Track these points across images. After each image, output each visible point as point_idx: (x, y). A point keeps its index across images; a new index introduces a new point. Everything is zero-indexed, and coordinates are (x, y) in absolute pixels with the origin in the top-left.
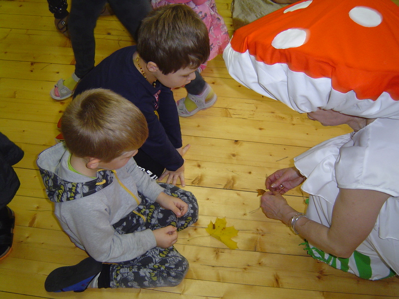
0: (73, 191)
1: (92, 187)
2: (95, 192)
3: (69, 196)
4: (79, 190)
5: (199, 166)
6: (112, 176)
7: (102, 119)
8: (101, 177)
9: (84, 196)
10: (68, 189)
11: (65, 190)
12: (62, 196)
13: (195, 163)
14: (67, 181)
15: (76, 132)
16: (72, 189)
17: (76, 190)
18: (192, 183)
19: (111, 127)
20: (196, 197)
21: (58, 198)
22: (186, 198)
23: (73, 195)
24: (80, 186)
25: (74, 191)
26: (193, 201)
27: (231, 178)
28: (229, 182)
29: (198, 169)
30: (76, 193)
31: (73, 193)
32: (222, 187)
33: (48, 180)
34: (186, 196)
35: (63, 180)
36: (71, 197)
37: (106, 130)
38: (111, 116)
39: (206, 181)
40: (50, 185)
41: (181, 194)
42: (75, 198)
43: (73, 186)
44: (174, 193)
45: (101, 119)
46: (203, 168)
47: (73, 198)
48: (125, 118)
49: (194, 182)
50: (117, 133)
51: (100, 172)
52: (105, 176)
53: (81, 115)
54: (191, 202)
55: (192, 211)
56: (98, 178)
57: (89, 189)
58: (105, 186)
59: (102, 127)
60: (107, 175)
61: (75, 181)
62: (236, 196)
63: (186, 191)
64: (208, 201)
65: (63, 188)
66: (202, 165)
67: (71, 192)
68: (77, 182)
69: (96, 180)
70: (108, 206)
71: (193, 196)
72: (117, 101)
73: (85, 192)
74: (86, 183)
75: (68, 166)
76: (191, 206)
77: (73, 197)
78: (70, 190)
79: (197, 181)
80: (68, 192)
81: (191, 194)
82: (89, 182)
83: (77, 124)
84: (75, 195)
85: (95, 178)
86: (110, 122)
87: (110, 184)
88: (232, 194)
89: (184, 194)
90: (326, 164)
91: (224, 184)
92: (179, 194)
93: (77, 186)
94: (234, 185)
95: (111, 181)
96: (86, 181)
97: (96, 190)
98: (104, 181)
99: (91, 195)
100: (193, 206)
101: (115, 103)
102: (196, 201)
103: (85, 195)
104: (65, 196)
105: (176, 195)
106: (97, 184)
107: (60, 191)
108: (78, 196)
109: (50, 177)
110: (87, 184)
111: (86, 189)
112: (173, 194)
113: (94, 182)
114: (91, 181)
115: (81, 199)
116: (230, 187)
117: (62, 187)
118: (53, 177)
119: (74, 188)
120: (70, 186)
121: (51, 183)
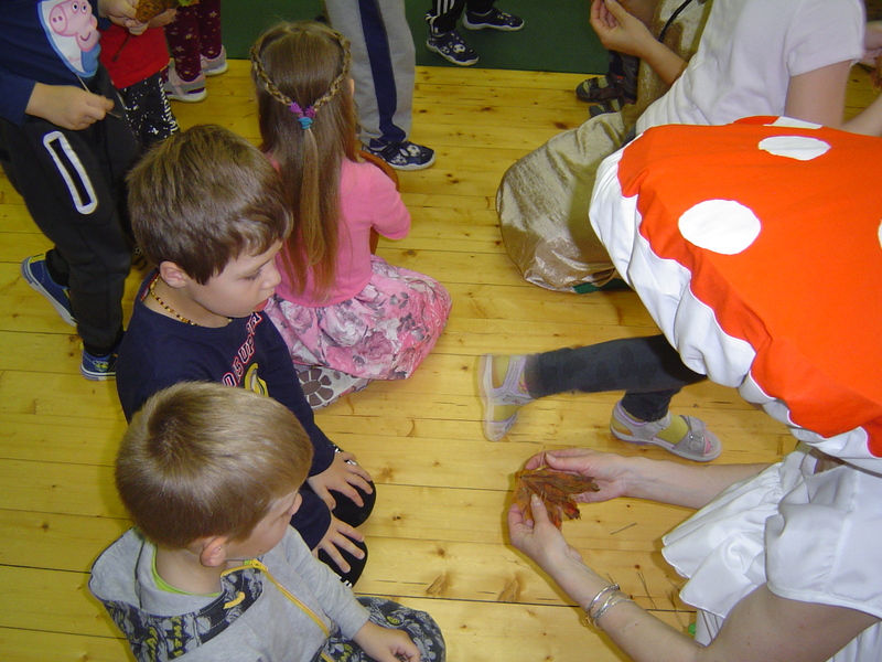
0: (178, 634)
1: (217, 616)
2: (226, 625)
3: (171, 649)
4: (189, 630)
5: (441, 553)
6: (258, 579)
7: (205, 438)
8: (231, 588)
9: (203, 642)
10: (166, 634)
11: (159, 636)
12: (157, 651)
13: (433, 547)
14: (158, 617)
15: (156, 489)
16: (174, 631)
17: (183, 632)
18: (428, 591)
19: (228, 449)
20: (439, 622)
21: (151, 656)
22: (417, 626)
23: (178, 644)
24: (189, 620)
25: (180, 636)
26: (434, 631)
27: (514, 576)
28: (508, 586)
29: (438, 559)
30: (185, 638)
31: (179, 639)
32: (494, 598)
33: (122, 622)
34: (418, 621)
35: (151, 616)
36: (176, 650)
37: (219, 459)
38: (222, 427)
39: (458, 586)
40: (128, 631)
41: (407, 617)
42: (185, 651)
43: (175, 624)
44: (391, 615)
45: (201, 440)
46: (450, 556)
47: (180, 652)
48: (250, 423)
49: (433, 590)
50: (247, 459)
51: (227, 578)
52: (241, 583)
53: (154, 449)
54: (429, 635)
55: (432, 655)
56: (226, 591)
57: (213, 623)
58: (246, 605)
59: (209, 455)
60: (247, 580)
61: (176, 613)
62: (526, 616)
63: (416, 612)
64: (464, 632)
65: (155, 635)
66: (449, 551)
67: (173, 638)
68: (180, 614)
69: (221, 597)
70: (263, 650)
71: (432, 621)
72: (223, 394)
73: (203, 631)
74: (201, 611)
75: (153, 581)
76: (429, 642)
77: (180, 648)
78: (171, 634)
79: (437, 588)
80: (168, 640)
81: (427, 616)
82: (208, 607)
83: (151, 470)
84: (184, 644)
85: (218, 595)
86: (223, 440)
87: (256, 598)
88: (516, 612)
89: (412, 616)
90: (733, 550)
91: (498, 592)
92: (402, 617)
93: (183, 623)
94: (522, 593)
95: (259, 591)
96: (201, 607)
97: (229, 620)
98: (242, 596)
99: (219, 636)
100: (435, 642)
101: (220, 399)
102: (438, 631)
103: (205, 638)
104: (163, 649)
105: (396, 621)
106: (227, 606)
107: (149, 641)
108: (190, 644)
109: (124, 613)
110: (205, 612)
111: (205, 625)
112: (389, 618)
113: (220, 603)
114: (213, 604)
115: (199, 649)
116: (513, 596)
117: (153, 632)
118: (128, 613)
119: (178, 628)
120: (167, 625)
121: (130, 628)
